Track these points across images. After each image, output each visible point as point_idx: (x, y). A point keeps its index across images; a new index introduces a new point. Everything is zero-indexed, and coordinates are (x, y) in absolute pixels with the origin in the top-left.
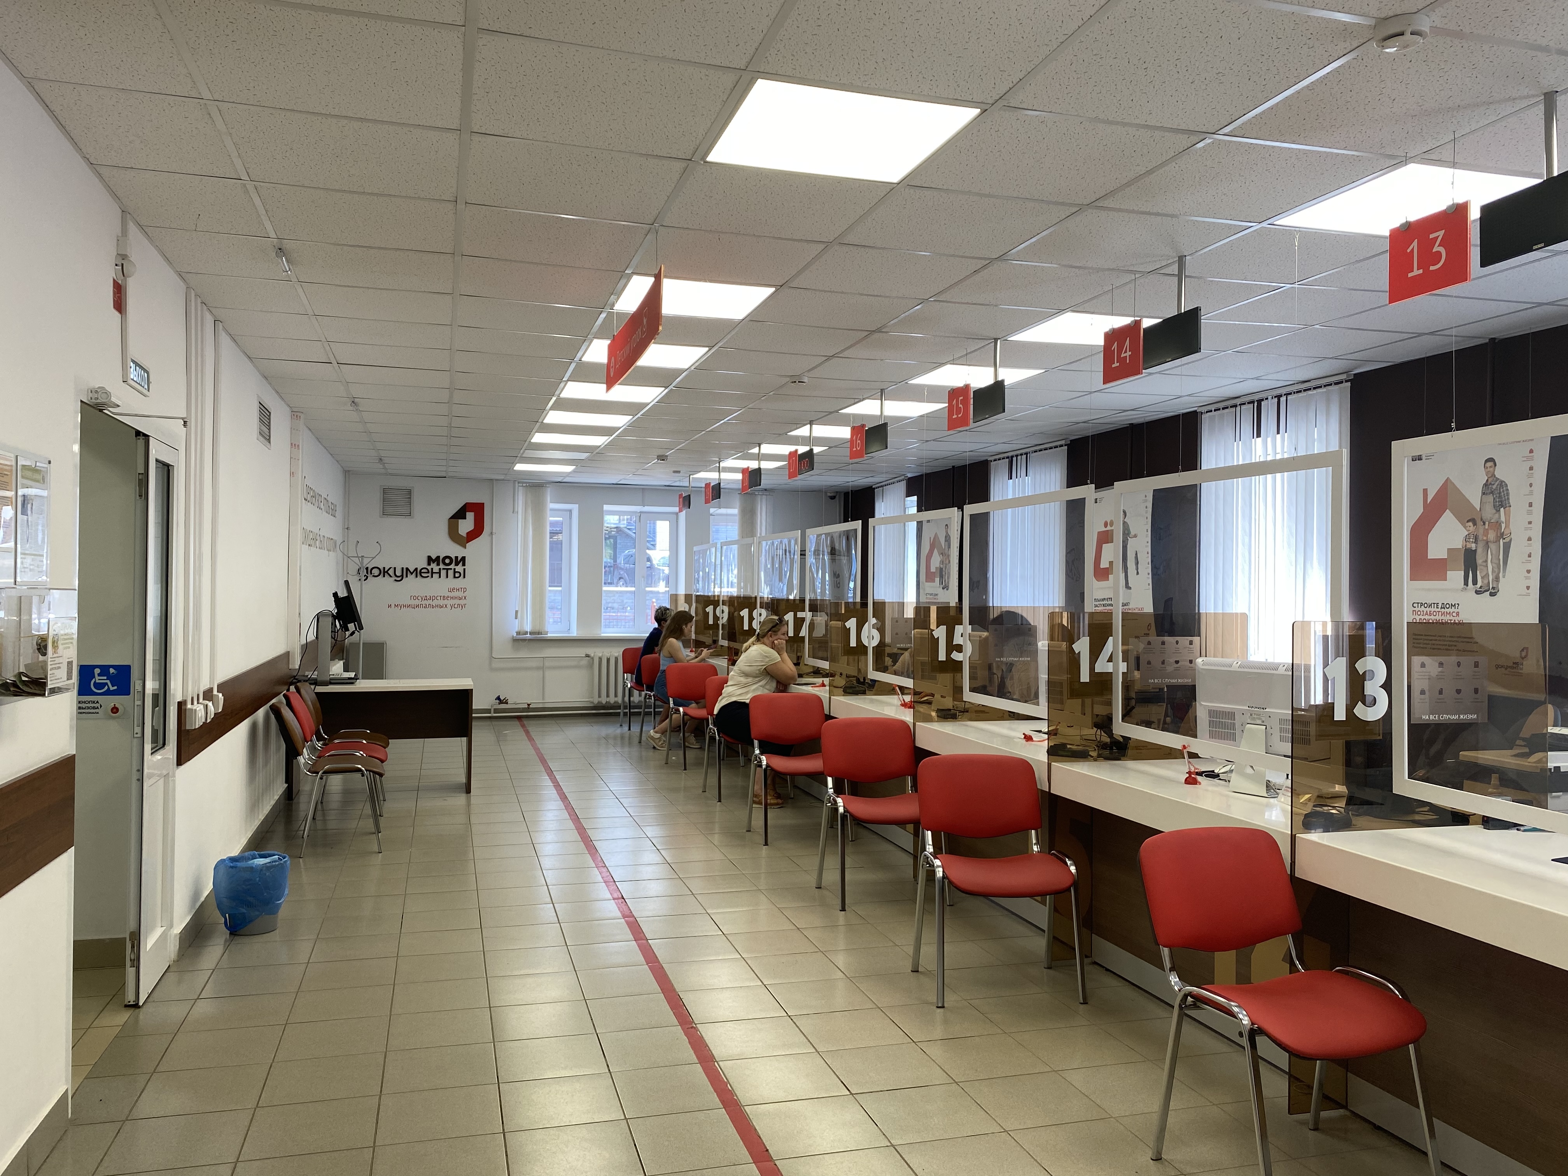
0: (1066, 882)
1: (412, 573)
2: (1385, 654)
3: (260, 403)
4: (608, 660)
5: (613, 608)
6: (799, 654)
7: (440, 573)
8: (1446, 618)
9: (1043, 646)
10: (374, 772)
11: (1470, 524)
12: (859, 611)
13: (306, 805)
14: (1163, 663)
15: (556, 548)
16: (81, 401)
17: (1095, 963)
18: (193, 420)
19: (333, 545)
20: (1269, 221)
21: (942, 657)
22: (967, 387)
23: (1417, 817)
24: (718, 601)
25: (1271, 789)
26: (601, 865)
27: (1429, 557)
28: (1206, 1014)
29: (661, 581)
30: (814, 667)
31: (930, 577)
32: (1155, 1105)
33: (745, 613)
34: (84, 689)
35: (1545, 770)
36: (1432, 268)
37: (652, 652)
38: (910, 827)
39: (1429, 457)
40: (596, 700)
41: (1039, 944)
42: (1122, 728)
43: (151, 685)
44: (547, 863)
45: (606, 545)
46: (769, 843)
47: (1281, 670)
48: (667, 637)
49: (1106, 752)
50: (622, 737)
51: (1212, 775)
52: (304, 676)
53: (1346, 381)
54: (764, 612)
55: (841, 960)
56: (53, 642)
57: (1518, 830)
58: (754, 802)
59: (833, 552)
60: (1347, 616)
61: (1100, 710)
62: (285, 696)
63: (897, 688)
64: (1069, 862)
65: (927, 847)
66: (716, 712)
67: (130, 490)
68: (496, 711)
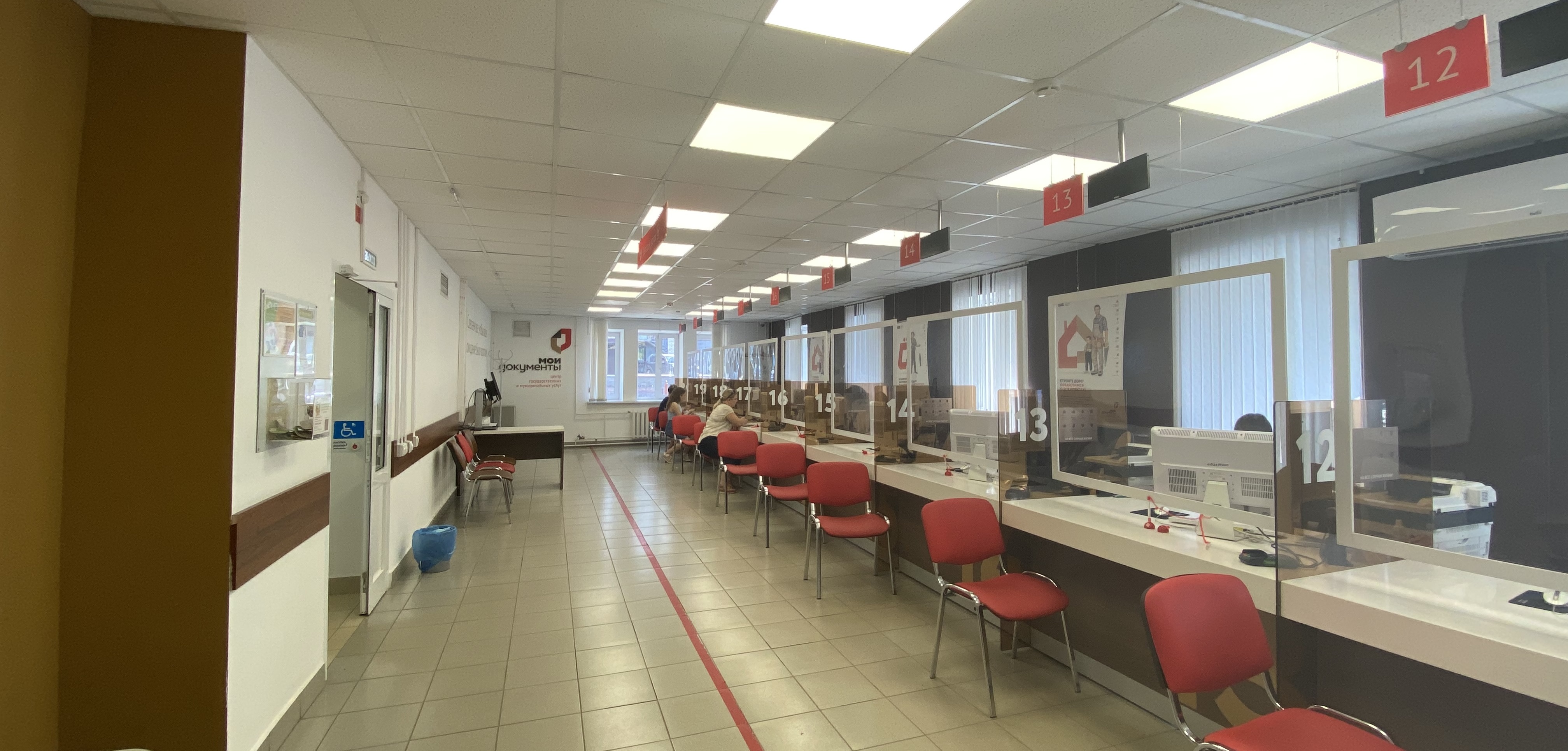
0: (886, 529)
1: (530, 368)
2: (1047, 407)
3: (442, 274)
4: (641, 414)
5: (643, 386)
6: (745, 410)
7: (546, 367)
8: (1077, 387)
9: (872, 404)
10: (507, 479)
11: (1088, 339)
12: (777, 386)
13: (468, 498)
14: (933, 412)
15: (612, 353)
16: (336, 273)
17: (901, 572)
18: (402, 283)
19: (483, 352)
20: (983, 183)
21: (820, 410)
22: (831, 268)
23: (1064, 491)
24: (701, 382)
25: (989, 478)
26: (635, 526)
27: (1069, 355)
28: (958, 598)
29: (670, 371)
30: (753, 417)
31: (814, 368)
32: (932, 648)
33: (715, 388)
34: (337, 435)
35: (1127, 465)
36: (1065, 208)
37: (663, 410)
38: (804, 502)
39: (1067, 304)
40: (634, 436)
41: (871, 563)
42: (913, 447)
43: (376, 432)
44: (606, 527)
45: (640, 352)
46: (728, 513)
47: (993, 416)
48: (671, 402)
49: (905, 459)
50: (648, 456)
51: (959, 471)
52: (467, 426)
53: (1025, 265)
54: (726, 387)
55: (766, 575)
56: (317, 409)
57: (1114, 497)
58: (720, 490)
59: (763, 355)
60: (1027, 387)
61: (901, 437)
62: (455, 437)
63: (797, 427)
64: (886, 518)
65: (812, 512)
66: (699, 442)
67: (366, 322)
68: (578, 443)
